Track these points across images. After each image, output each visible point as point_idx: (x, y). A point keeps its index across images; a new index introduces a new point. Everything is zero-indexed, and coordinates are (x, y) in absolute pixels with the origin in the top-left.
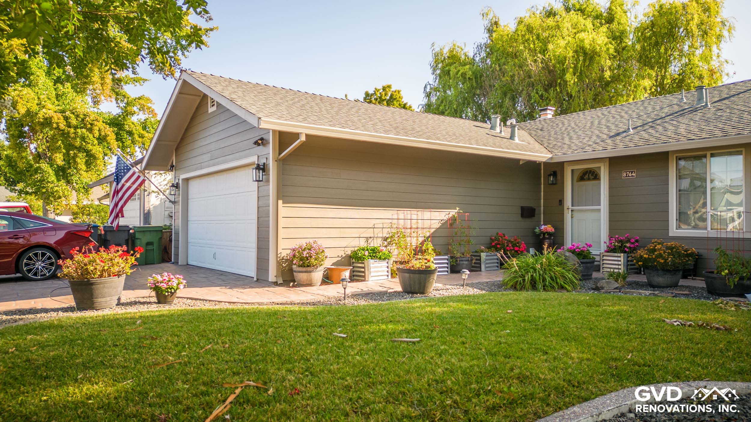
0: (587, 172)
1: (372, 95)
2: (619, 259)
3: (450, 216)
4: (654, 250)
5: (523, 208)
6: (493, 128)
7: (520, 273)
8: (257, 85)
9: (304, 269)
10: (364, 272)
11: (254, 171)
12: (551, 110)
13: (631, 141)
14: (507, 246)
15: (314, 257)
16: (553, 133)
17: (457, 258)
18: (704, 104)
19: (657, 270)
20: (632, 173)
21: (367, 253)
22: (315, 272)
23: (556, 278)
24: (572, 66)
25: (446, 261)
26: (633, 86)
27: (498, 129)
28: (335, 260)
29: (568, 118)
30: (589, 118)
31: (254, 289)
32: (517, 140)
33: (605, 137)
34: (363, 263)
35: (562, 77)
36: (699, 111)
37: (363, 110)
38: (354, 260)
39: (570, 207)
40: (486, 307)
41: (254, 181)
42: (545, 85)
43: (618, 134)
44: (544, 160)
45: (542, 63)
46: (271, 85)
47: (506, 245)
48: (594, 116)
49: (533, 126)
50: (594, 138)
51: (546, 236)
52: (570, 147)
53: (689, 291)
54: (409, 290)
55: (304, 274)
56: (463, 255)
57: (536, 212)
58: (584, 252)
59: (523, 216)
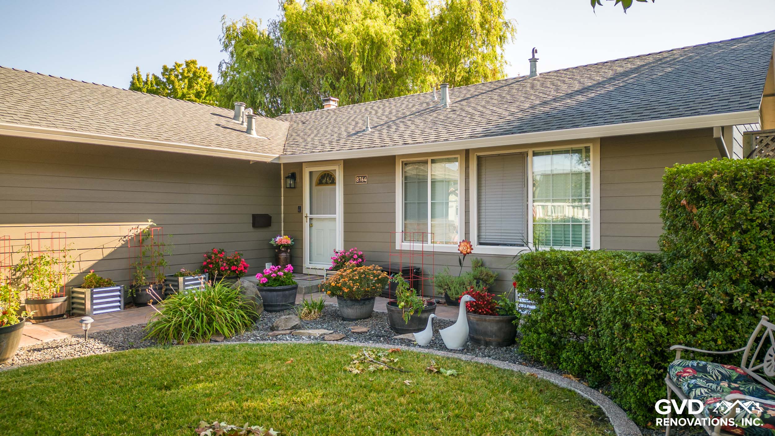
0: (326, 175)
1: (172, 70)
3: (139, 230)
5: (254, 217)
6: (236, 117)
12: (335, 101)
13: (361, 141)
14: (222, 265)
20: (363, 178)
24: (358, 54)
25: (118, 293)
26: (419, 81)
27: (240, 120)
30: (352, 112)
32: (254, 134)
33: (344, 135)
39: (309, 215)
42: (334, 72)
43: (357, 133)
45: (331, 48)
49: (302, 118)
51: (282, 249)
57: (273, 220)
58: (280, 276)
59: (255, 225)
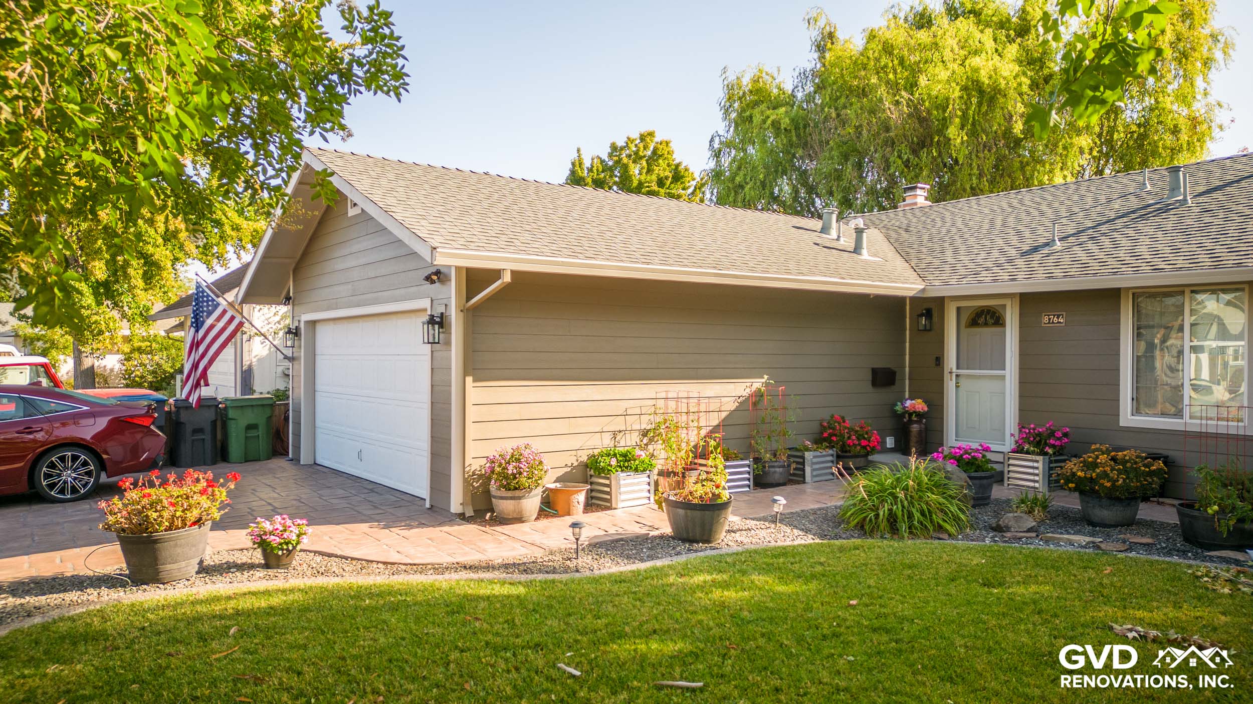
0: (983, 311)
1: (622, 148)
2: (1035, 465)
3: (754, 388)
4: (1095, 465)
5: (874, 371)
6: (825, 230)
7: (870, 504)
8: (430, 170)
9: (510, 494)
10: (609, 493)
11: (426, 326)
12: (924, 188)
13: (1057, 264)
14: (849, 438)
15: (525, 474)
16: (925, 237)
17: (765, 462)
18: (1181, 198)
19: (1100, 497)
20: (1058, 318)
21: (614, 462)
22: (528, 497)
23: (930, 512)
24: (959, 113)
25: (746, 469)
26: (1061, 147)
27: (834, 234)
28: (560, 472)
29: (950, 208)
30: (986, 211)
31: (425, 530)
32: (865, 255)
33: (1013, 252)
34: (608, 478)
35: (941, 132)
36: (1172, 212)
37: (606, 210)
38: (592, 472)
39: (954, 370)
40: (813, 586)
41: (424, 343)
42: (913, 143)
43: (1035, 249)
44: (911, 294)
45: (908, 106)
46: (452, 166)
47: (846, 436)
48: (995, 208)
49: (893, 222)
50: (995, 254)
51: (914, 418)
52: (954, 269)
53: (1152, 537)
54: (685, 536)
55: (509, 501)
56: (775, 455)
57: (897, 378)
58: (976, 459)
59: (875, 383)
